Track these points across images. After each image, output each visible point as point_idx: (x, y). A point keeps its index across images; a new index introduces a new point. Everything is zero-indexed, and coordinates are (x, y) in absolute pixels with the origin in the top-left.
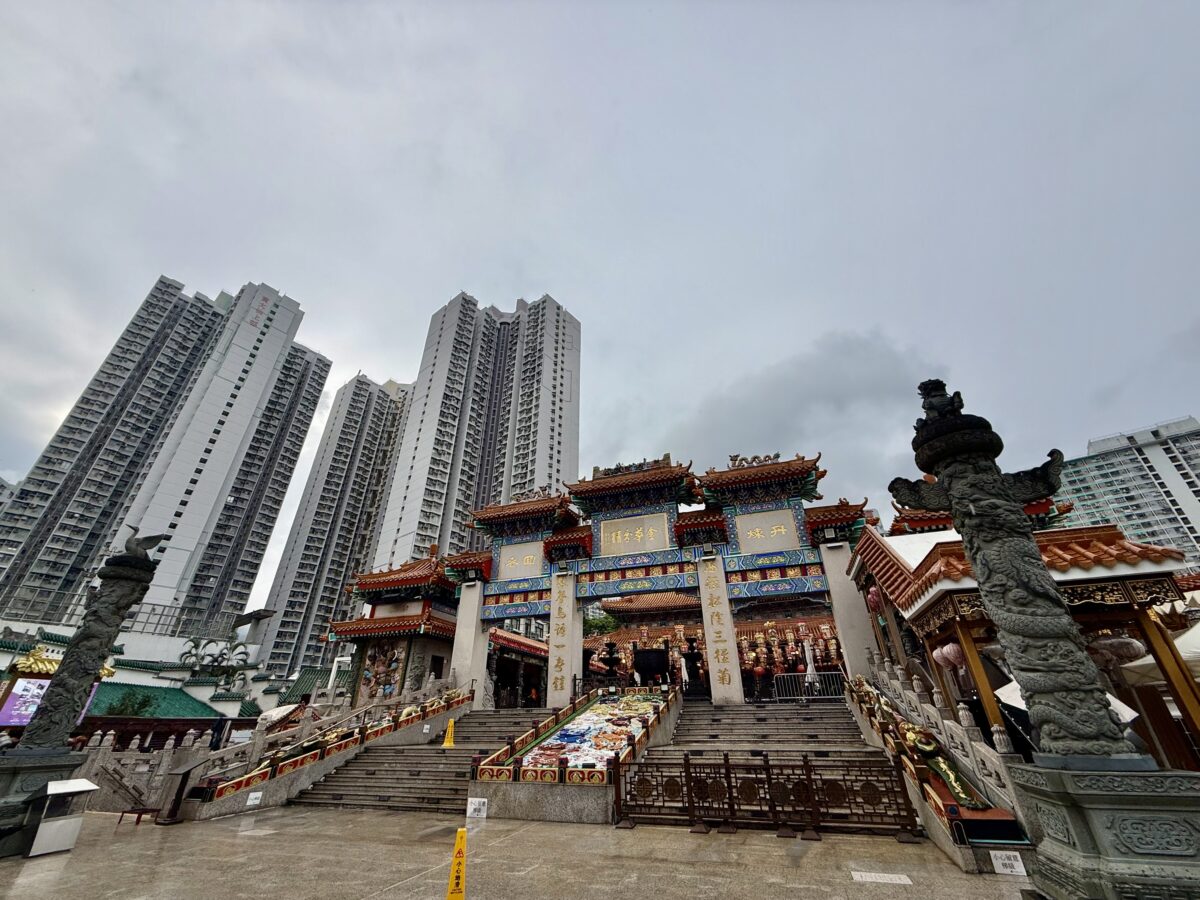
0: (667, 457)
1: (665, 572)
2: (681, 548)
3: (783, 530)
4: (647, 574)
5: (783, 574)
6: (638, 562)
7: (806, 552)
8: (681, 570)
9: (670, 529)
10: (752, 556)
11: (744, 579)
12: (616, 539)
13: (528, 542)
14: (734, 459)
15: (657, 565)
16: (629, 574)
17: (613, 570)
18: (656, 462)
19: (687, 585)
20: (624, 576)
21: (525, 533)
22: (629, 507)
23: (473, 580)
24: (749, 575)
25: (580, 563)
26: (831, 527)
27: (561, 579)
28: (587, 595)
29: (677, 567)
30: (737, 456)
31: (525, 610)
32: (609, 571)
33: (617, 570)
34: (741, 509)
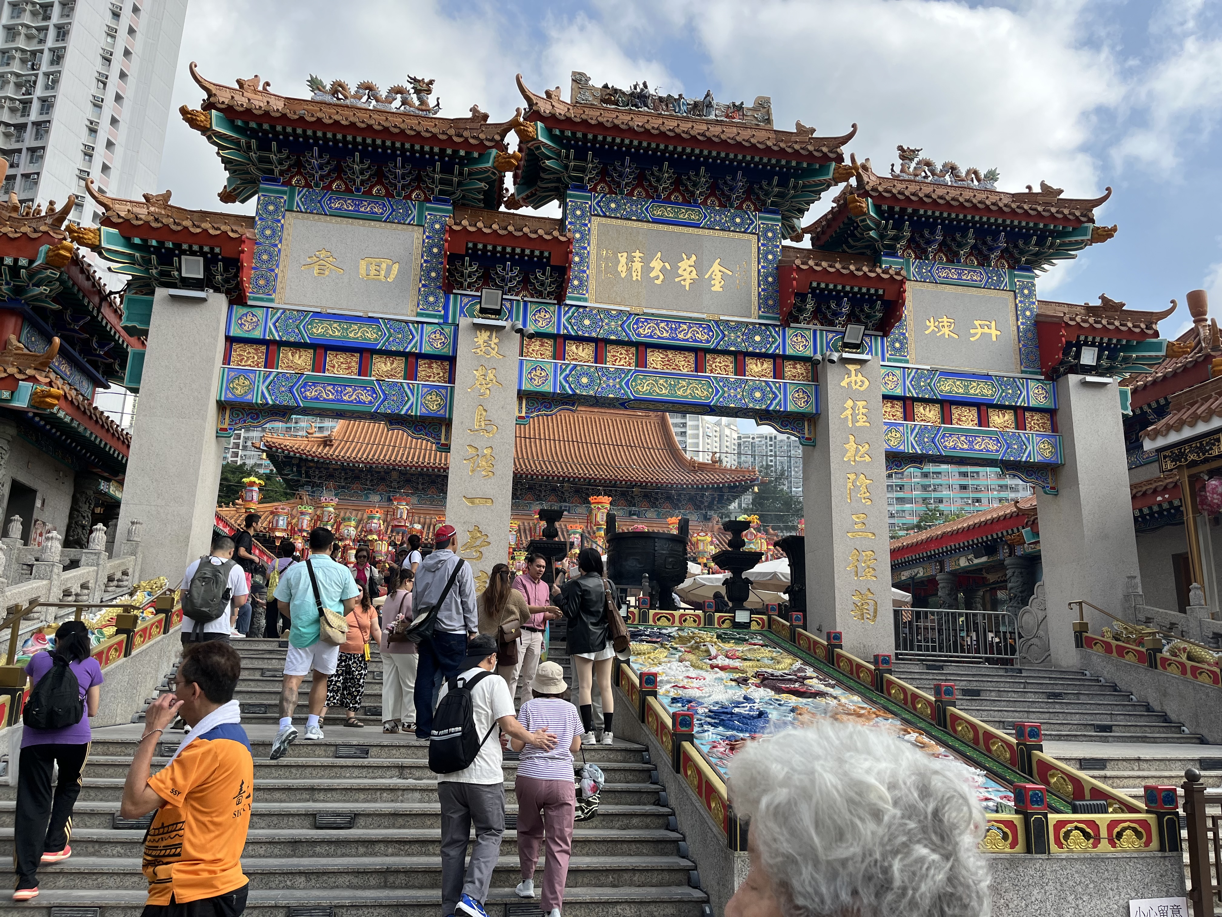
0: (763, 105)
1: (740, 370)
2: (785, 324)
3: (994, 332)
4: (699, 367)
5: (983, 421)
6: (684, 336)
7: (1032, 384)
8: (778, 373)
9: (762, 278)
10: (933, 371)
11: (908, 415)
12: (629, 269)
13: (373, 218)
14: (906, 155)
15: (725, 352)
16: (655, 359)
17: (619, 343)
18: (739, 108)
19: (790, 408)
20: (641, 362)
21: (369, 193)
22: (667, 200)
23: (197, 284)
24: (920, 410)
25: (531, 308)
26: (1093, 345)
27: (484, 335)
28: (548, 388)
29: (767, 366)
30: (915, 152)
31: (366, 398)
32: (607, 342)
33: (630, 343)
34: (920, 267)
